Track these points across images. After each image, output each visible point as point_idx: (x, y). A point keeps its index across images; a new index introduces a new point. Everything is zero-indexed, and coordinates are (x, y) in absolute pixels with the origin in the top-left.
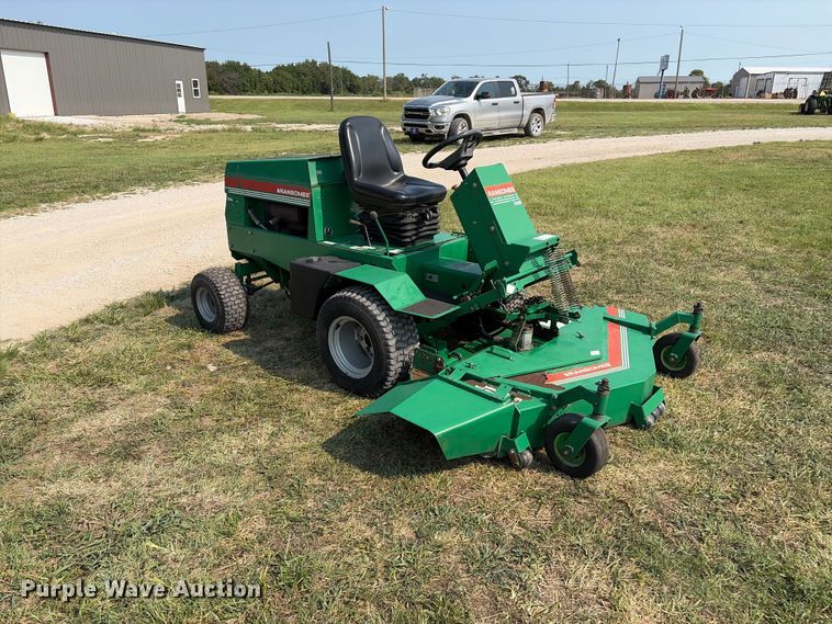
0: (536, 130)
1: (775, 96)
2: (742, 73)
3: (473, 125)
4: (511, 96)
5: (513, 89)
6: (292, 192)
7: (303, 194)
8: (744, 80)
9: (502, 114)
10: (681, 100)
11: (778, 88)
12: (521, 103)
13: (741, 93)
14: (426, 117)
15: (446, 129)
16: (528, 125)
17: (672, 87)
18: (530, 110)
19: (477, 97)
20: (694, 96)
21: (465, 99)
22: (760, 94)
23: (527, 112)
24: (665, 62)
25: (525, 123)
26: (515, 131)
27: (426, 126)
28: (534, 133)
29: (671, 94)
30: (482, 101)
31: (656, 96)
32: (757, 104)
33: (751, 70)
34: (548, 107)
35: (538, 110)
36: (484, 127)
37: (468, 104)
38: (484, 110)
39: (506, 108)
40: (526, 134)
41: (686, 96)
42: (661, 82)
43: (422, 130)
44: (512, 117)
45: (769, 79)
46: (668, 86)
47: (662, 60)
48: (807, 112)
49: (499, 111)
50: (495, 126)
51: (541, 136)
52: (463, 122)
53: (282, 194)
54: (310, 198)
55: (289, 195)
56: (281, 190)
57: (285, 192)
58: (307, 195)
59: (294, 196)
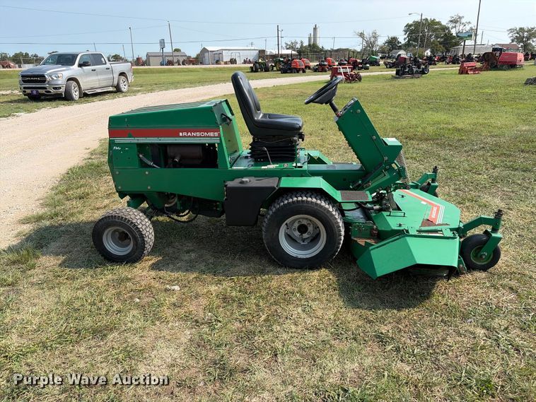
0: (124, 88)
1: (226, 63)
2: (204, 50)
3: (82, 86)
4: (104, 64)
5: (103, 59)
6: (198, 134)
7: (212, 134)
8: (206, 54)
9: (99, 77)
10: (176, 66)
11: (226, 59)
12: (111, 69)
13: (207, 61)
14: (44, 81)
15: (62, 90)
16: (118, 84)
17: (170, 59)
18: (118, 74)
19: (80, 65)
20: (183, 64)
21: (71, 67)
22: (217, 62)
23: (116, 76)
24: (162, 43)
25: (116, 83)
26: (111, 89)
27: (45, 88)
28: (123, 89)
29: (170, 63)
30: (84, 68)
31: (162, 65)
32: (224, 68)
33: (209, 48)
34: (128, 71)
35: (122, 74)
36: (89, 87)
37: (74, 70)
38: (87, 74)
39: (101, 73)
40: (118, 90)
41: (179, 64)
42: (163, 56)
43: (42, 91)
45: (220, 53)
46: (167, 58)
47: (161, 42)
48: (256, 71)
49: (97, 75)
50: (97, 86)
51: (128, 92)
52: (74, 83)
53: (185, 137)
54: (219, 136)
55: (194, 137)
56: (185, 134)
57: (189, 134)
58: (216, 134)
59: (200, 137)
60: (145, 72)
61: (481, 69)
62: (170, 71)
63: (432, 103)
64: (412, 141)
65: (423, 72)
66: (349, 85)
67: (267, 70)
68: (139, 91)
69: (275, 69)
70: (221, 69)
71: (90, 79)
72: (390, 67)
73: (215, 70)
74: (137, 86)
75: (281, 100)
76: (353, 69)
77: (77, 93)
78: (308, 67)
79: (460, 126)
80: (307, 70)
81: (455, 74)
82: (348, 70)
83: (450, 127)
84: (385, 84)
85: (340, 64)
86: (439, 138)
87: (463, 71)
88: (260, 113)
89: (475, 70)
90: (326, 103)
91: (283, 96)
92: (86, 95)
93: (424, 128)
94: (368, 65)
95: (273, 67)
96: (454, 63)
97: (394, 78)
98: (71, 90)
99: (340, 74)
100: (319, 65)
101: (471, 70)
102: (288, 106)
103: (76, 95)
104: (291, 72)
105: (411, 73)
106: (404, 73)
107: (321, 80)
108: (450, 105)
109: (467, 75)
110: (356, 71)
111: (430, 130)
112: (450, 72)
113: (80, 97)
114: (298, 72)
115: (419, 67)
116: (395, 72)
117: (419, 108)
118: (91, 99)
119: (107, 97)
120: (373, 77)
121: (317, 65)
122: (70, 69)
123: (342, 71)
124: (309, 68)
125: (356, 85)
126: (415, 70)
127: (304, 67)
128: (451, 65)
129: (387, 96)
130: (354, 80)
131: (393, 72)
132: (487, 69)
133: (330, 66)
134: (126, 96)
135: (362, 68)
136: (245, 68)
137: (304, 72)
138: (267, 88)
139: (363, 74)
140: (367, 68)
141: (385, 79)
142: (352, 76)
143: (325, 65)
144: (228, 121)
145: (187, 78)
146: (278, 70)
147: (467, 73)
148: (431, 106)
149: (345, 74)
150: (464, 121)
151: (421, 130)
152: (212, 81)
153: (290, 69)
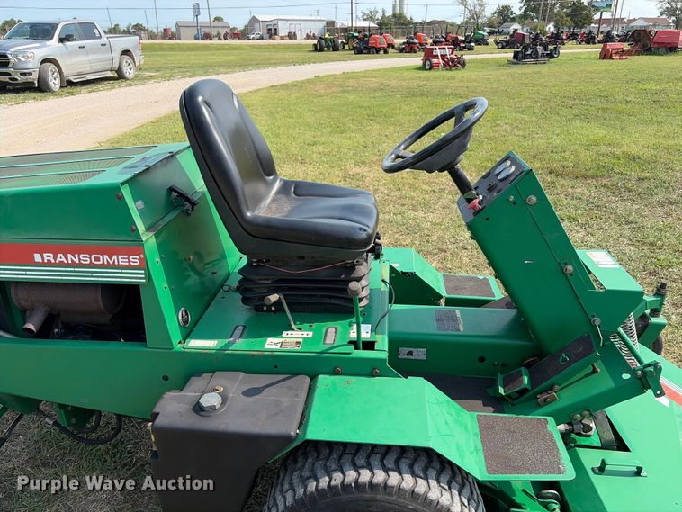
0: (129, 72)
1: (282, 38)
2: (254, 20)
3: (63, 70)
4: (97, 38)
6: (85, 258)
7: (122, 260)
8: (256, 26)
9: (92, 57)
11: (283, 32)
12: (108, 46)
14: (7, 64)
15: (34, 77)
16: (120, 68)
17: (208, 31)
18: (119, 52)
19: (61, 40)
20: (225, 39)
21: (48, 43)
22: (272, 37)
23: (116, 55)
24: (196, 9)
25: (116, 66)
26: (109, 74)
27: (9, 74)
28: (127, 75)
29: (207, 37)
30: (68, 44)
31: (196, 39)
33: (261, 18)
34: (135, 49)
35: (126, 53)
36: (75, 72)
37: (52, 47)
38: (71, 54)
39: (94, 51)
40: (120, 76)
41: (219, 39)
42: (197, 26)
43: (5, 78)
44: (101, 60)
45: (275, 24)
46: (203, 30)
47: (194, 8)
48: (321, 50)
49: (87, 54)
50: (88, 70)
51: (136, 78)
52: (52, 67)
53: (49, 264)
54: (144, 265)
55: (73, 265)
56: (49, 257)
57: (60, 257)
58: (135, 260)
59: (91, 265)
60: (172, 48)
61: (629, 53)
62: (206, 48)
63: (576, 106)
64: (562, 181)
65: (551, 56)
66: (449, 74)
67: (335, 49)
68: (151, 77)
69: (347, 47)
70: (274, 47)
71: (76, 60)
72: (503, 47)
73: (267, 48)
74: (151, 69)
75: (351, 97)
76: (453, 50)
77: (58, 81)
78: (391, 46)
79: (634, 150)
80: (390, 50)
81: (594, 58)
82: (448, 52)
83: (618, 151)
84: (498, 72)
85: (435, 43)
86: (606, 173)
87: (605, 55)
88: (274, 181)
89: (622, 53)
90: (441, 170)
91: (355, 90)
92: (70, 84)
93: (575, 153)
94: (473, 44)
95: (343, 44)
96: (588, 43)
97: (510, 63)
98: (46, 76)
99: (436, 57)
100: (407, 43)
101: (616, 53)
102: (362, 107)
103: (55, 83)
104: (369, 53)
105: (535, 56)
106: (525, 57)
107: (408, 64)
108: (605, 110)
109: (611, 61)
110: (458, 53)
111: (586, 157)
112: (586, 56)
113: (61, 87)
114: (377, 52)
115: (546, 49)
116: (512, 54)
117: (558, 114)
118: (78, 89)
119: (103, 85)
120: (482, 61)
121: (404, 43)
122: (46, 46)
123: (439, 52)
124: (393, 47)
125: (458, 74)
126: (540, 52)
127: (385, 46)
128: (584, 45)
129: (506, 93)
130: (455, 65)
131: (509, 54)
132: (638, 53)
133: (421, 44)
134: (131, 85)
135: (464, 48)
136: (307, 46)
137: (386, 52)
138: (334, 75)
139: (467, 57)
140: (471, 49)
141: (498, 64)
142: (452, 60)
143: (415, 44)
144: (188, 206)
145: (226, 58)
146: (351, 50)
147: (611, 58)
148: (575, 111)
149: (443, 57)
150: (637, 140)
151: (572, 157)
152: (258, 65)
153: (367, 48)
